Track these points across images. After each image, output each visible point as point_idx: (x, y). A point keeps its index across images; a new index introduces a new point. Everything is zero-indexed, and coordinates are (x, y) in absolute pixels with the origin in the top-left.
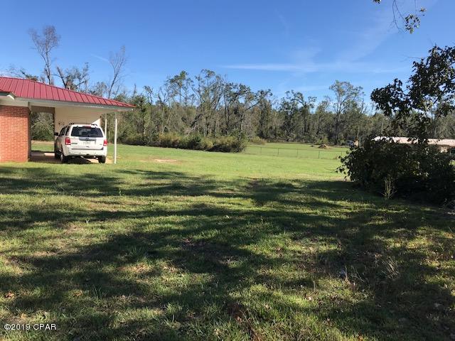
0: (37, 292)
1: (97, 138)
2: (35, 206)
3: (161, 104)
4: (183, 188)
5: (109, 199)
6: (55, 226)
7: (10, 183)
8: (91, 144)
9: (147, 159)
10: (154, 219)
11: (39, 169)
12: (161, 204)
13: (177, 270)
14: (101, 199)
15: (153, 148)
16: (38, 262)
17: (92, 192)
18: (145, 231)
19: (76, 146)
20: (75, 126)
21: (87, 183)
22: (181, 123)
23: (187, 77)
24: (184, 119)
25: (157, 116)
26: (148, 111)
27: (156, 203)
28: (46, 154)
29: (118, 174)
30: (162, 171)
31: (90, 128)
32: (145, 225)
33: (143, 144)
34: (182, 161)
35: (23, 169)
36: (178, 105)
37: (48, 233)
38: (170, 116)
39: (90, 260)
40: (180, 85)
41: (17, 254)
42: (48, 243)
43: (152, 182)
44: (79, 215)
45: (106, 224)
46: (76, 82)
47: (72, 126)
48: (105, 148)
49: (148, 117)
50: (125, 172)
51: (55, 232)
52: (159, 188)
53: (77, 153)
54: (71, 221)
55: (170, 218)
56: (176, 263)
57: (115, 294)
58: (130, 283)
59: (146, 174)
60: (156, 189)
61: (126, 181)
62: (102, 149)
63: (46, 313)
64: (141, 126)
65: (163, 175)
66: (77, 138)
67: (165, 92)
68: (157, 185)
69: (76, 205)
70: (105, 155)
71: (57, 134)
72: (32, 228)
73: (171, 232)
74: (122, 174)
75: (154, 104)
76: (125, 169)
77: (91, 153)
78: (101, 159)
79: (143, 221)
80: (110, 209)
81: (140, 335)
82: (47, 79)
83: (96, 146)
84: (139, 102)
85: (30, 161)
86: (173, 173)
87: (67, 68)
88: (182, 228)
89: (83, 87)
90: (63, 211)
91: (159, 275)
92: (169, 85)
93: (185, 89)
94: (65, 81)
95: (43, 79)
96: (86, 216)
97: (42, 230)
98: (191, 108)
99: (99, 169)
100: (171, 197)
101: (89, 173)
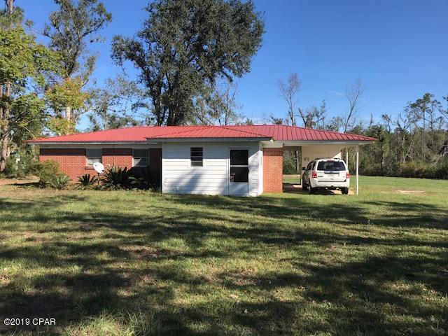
0: (319, 288)
1: (340, 172)
2: (300, 229)
3: (401, 131)
4: (435, 221)
5: (359, 227)
6: (319, 245)
7: (275, 209)
8: (335, 177)
9: (389, 189)
10: (406, 247)
11: (293, 199)
12: (411, 234)
13: (436, 293)
14: (352, 226)
15: (394, 179)
16: (314, 269)
17: (341, 220)
18: (399, 256)
19: (322, 178)
20: (321, 160)
21: (336, 212)
22: (426, 150)
23: (432, 99)
24: (429, 146)
25: (397, 144)
26: (387, 140)
27: (406, 233)
28: (295, 186)
29: (362, 205)
30: (407, 202)
31: (333, 162)
32: (398, 251)
33: (382, 175)
34: (430, 193)
35: (282, 199)
36: (421, 130)
37: (315, 249)
38: (412, 144)
39: (354, 273)
40: (424, 109)
41: (297, 261)
42: (317, 257)
43: (398, 213)
44: (336, 239)
45: (360, 247)
46: (315, 119)
47: (318, 161)
48: (348, 180)
49: (386, 147)
50: (368, 203)
51: (320, 249)
52: (407, 220)
53: (322, 184)
54: (330, 242)
55: (424, 248)
56: (436, 287)
57: (381, 301)
58: (392, 296)
59: (390, 205)
60: (404, 220)
61: (371, 211)
62: (345, 181)
63: (329, 304)
64: (379, 157)
65: (410, 207)
66: (323, 171)
67: (405, 118)
68: (404, 216)
69: (331, 230)
70: (348, 186)
71: (304, 169)
72: (302, 244)
73: (426, 261)
74: (366, 205)
75: (393, 131)
76: (368, 200)
77: (335, 185)
78: (344, 190)
79: (395, 248)
80: (362, 235)
81: (409, 332)
82: (290, 120)
83: (340, 178)
84: (376, 132)
85: (284, 192)
86: (420, 204)
87: (307, 108)
88: (437, 258)
89: (321, 123)
90: (322, 234)
91: (419, 294)
92: (410, 110)
93: (431, 112)
94: (306, 120)
95: (287, 121)
96: (342, 239)
97: (309, 246)
98: (438, 132)
99: (343, 200)
100: (422, 229)
101: (335, 203)
